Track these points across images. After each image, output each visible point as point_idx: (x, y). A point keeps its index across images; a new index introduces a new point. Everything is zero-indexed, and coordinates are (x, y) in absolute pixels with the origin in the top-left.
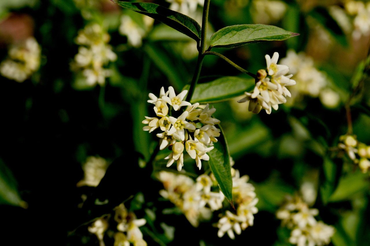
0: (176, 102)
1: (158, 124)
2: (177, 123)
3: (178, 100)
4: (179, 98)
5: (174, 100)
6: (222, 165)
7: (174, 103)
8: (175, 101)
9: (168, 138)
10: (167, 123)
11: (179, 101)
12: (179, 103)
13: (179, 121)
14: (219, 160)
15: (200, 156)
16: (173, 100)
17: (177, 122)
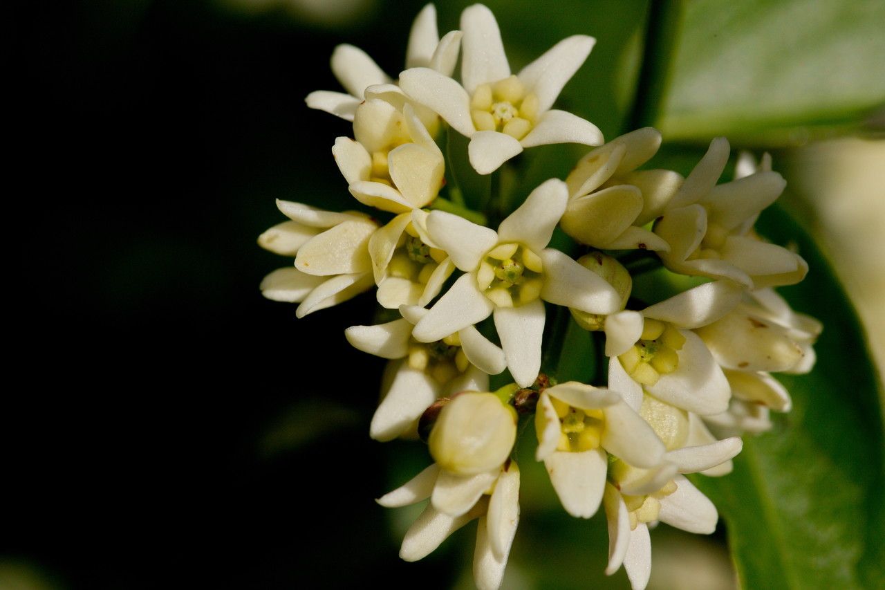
0: (507, 116)
1: (364, 257)
2: (497, 263)
3: (518, 105)
4: (531, 90)
5: (496, 98)
6: (845, 572)
7: (490, 121)
8: (498, 108)
9: (432, 364)
10: (428, 256)
11: (524, 107)
12: (522, 125)
13: (511, 249)
14: (829, 533)
15: (634, 501)
16: (484, 97)
17: (496, 254)
